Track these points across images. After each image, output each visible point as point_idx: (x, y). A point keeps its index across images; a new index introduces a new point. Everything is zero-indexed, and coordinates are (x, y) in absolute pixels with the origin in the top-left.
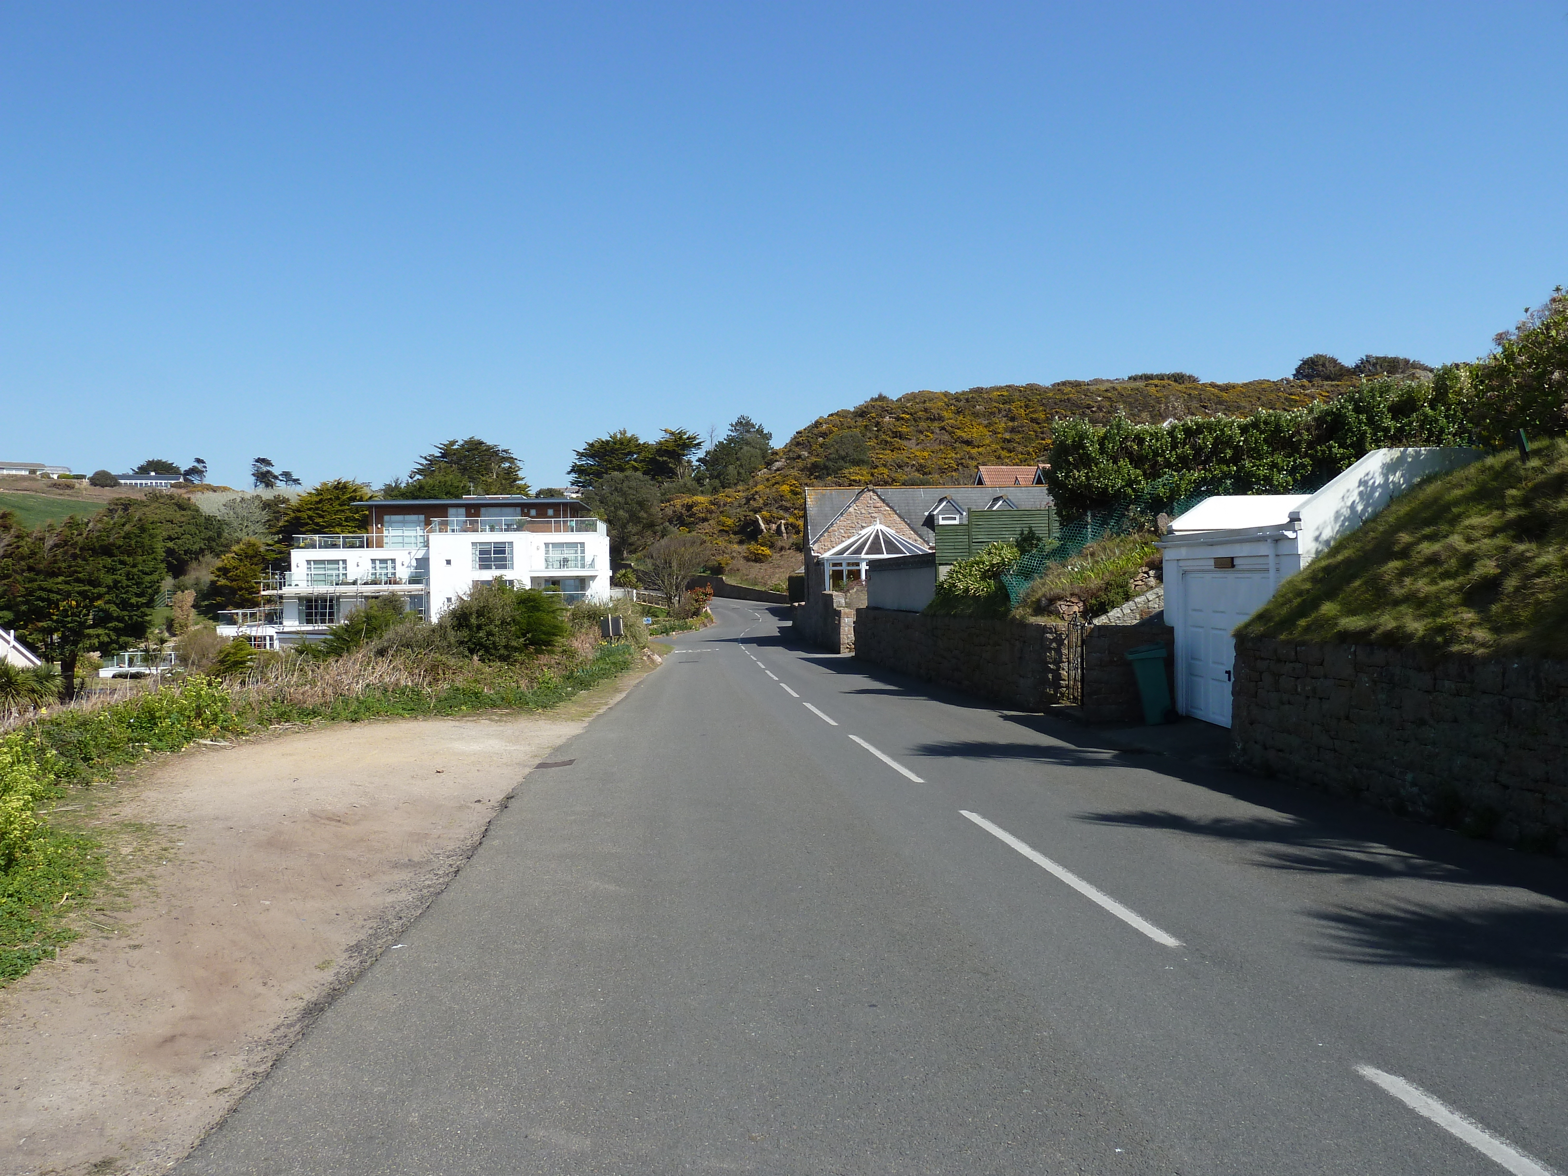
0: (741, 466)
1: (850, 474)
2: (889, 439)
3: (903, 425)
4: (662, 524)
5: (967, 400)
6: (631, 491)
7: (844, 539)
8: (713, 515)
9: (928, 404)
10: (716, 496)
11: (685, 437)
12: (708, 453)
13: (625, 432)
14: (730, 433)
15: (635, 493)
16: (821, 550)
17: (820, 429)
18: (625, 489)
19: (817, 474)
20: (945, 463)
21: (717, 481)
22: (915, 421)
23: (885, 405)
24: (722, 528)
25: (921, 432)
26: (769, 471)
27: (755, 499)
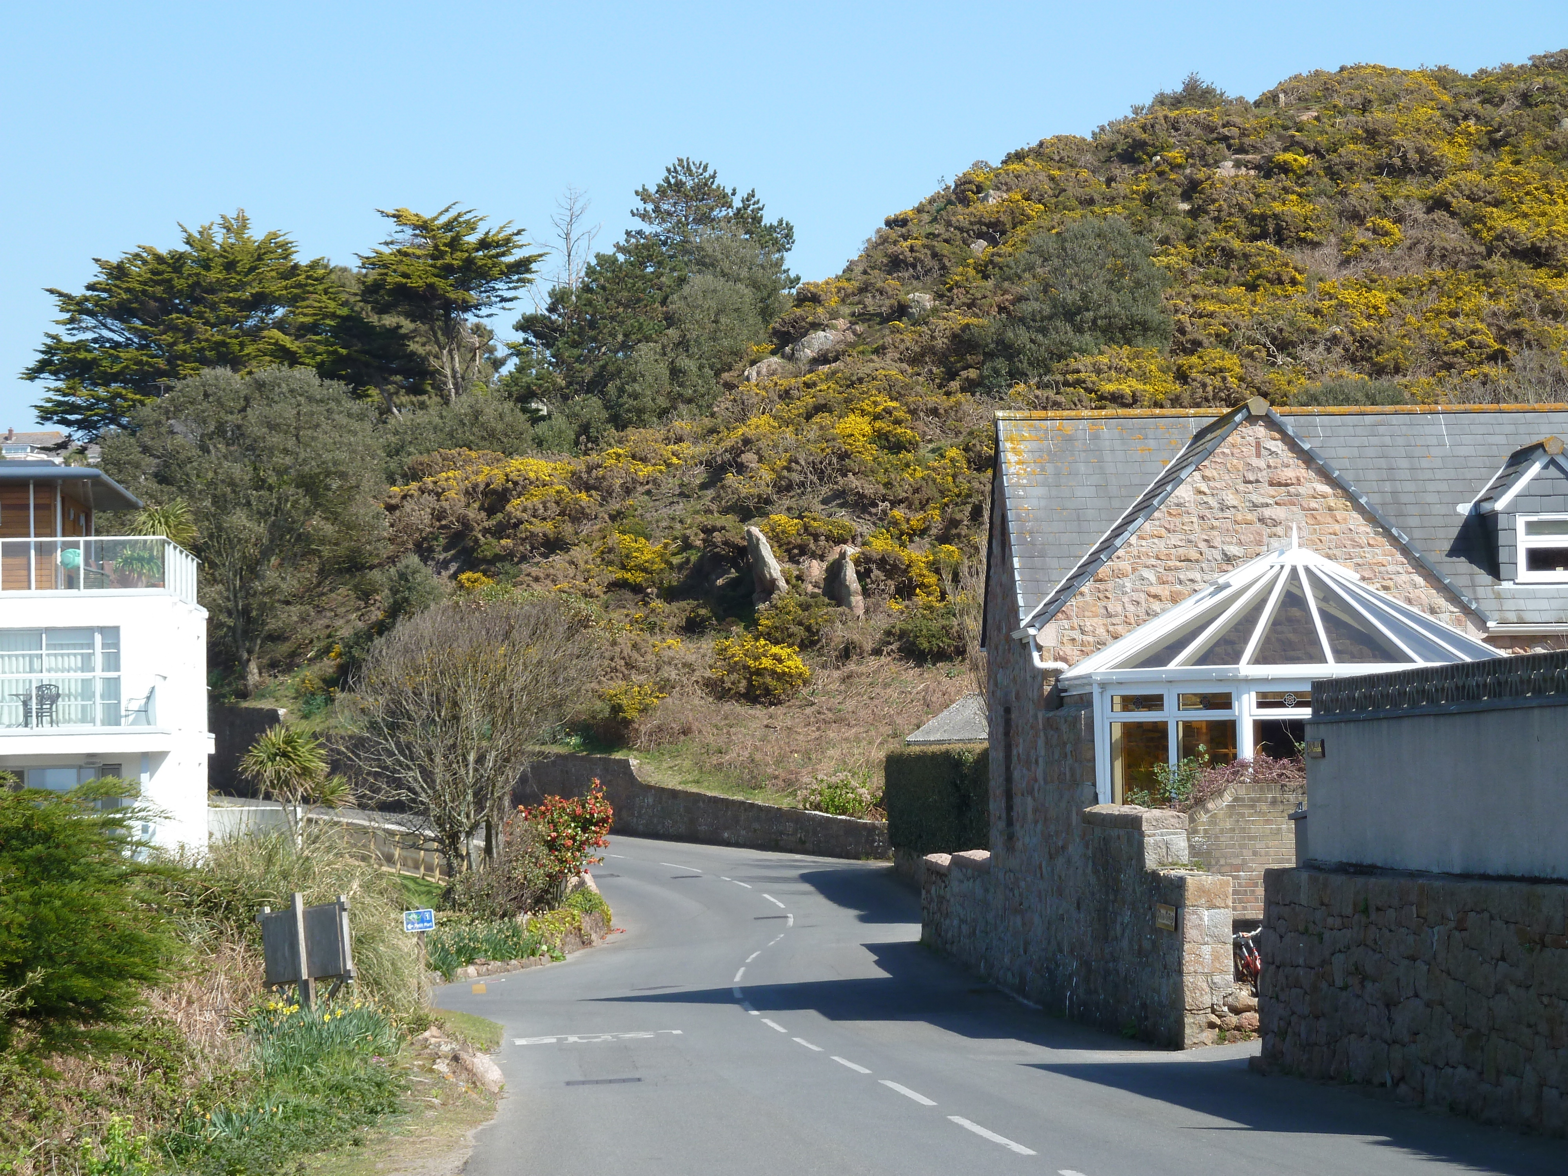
0: (683, 344)
1: (1099, 372)
2: (1236, 244)
3: (1286, 190)
4: (392, 560)
5: (1526, 99)
6: (275, 439)
7: (1156, 606)
8: (586, 528)
9: (1378, 116)
10: (594, 458)
11: (472, 239)
12: (558, 298)
13: (243, 222)
14: (637, 224)
15: (291, 444)
16: (1069, 650)
17: (978, 208)
18: (256, 430)
19: (973, 374)
20: (1453, 331)
21: (595, 401)
22: (1331, 173)
23: (1216, 120)
24: (620, 575)
25: (1357, 217)
26: (790, 366)
27: (741, 468)
